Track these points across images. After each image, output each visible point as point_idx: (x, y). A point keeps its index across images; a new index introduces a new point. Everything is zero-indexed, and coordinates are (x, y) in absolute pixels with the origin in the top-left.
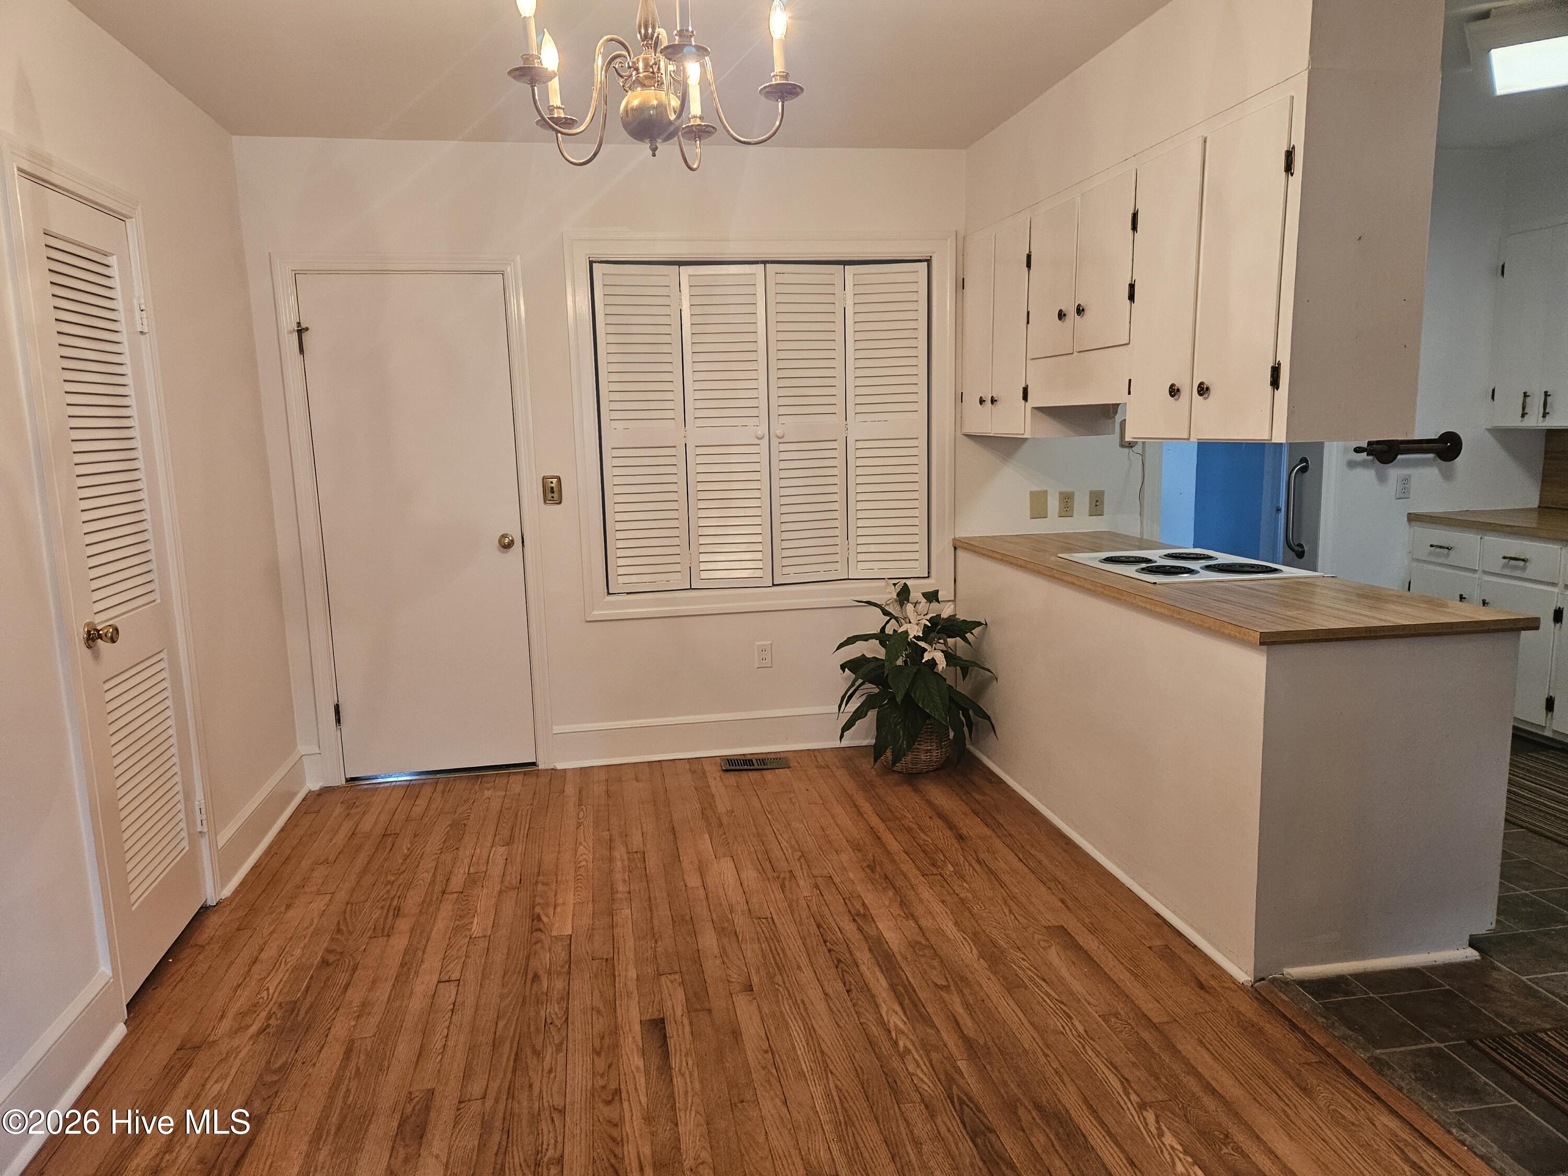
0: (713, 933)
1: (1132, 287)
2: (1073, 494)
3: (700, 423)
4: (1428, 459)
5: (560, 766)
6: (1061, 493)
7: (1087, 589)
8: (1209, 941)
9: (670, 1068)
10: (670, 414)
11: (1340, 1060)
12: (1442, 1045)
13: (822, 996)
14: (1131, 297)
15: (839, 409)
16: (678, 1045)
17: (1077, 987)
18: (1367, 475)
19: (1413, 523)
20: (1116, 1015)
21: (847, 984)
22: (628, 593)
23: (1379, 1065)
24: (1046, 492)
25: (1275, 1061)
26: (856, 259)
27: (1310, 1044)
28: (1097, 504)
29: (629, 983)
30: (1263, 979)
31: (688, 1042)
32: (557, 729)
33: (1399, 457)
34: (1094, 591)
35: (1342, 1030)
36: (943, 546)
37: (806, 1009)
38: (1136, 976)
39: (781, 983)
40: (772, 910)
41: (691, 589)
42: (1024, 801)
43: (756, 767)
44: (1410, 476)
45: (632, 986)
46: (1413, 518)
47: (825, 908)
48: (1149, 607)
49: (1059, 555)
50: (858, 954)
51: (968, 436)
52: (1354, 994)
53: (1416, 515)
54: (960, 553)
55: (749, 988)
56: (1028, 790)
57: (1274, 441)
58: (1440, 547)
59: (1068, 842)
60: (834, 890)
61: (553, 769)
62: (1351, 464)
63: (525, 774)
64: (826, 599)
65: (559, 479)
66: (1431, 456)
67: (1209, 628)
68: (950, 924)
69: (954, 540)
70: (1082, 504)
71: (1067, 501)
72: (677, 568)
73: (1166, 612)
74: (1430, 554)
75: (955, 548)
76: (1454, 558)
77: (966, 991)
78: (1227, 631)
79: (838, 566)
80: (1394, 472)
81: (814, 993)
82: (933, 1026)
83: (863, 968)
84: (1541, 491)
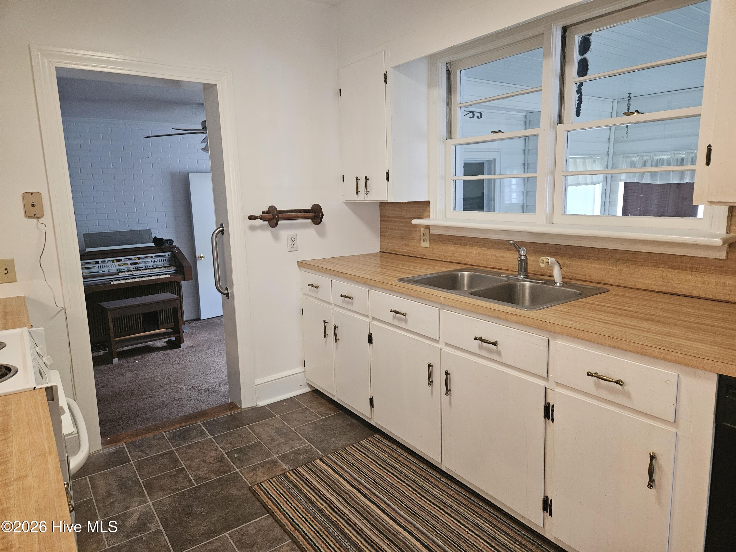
18: (264, 236)
19: (302, 268)
28: (6, 272)
44: (296, 234)
46: (301, 264)
53: (303, 262)
58: (313, 286)
74: (310, 290)
84: (381, 242)
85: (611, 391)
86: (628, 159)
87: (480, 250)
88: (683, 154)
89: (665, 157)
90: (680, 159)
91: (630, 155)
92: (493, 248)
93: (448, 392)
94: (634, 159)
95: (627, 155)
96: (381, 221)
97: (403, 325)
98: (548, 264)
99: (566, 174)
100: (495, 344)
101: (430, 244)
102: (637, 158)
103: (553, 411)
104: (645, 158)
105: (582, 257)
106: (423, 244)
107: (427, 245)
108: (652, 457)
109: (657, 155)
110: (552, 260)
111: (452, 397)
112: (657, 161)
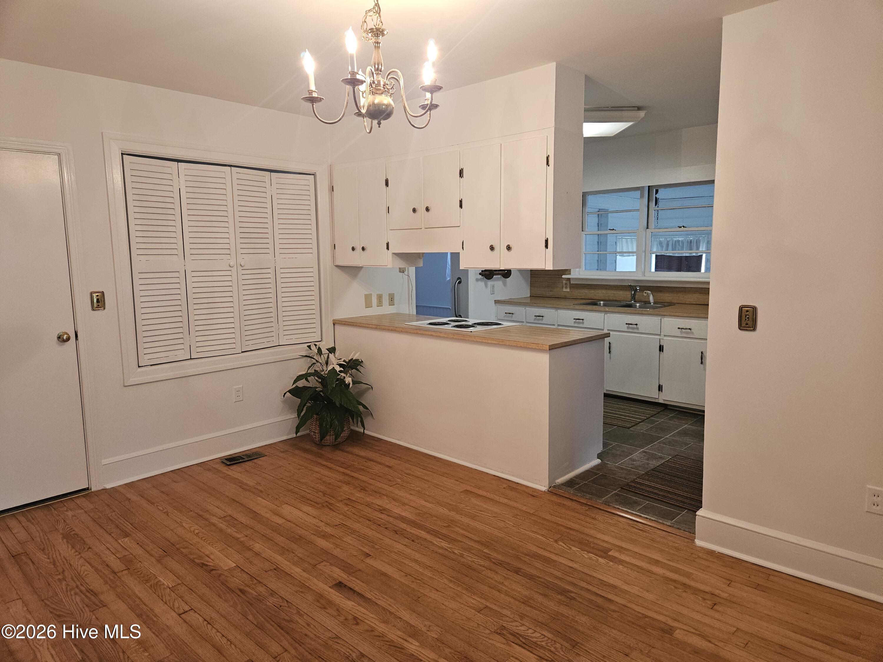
0: (320, 539)
1: (461, 201)
2: (382, 295)
3: (193, 257)
4: (498, 278)
5: (108, 486)
6: (377, 295)
7: (443, 337)
8: (523, 479)
9: (370, 599)
10: (174, 252)
11: (594, 506)
12: (616, 491)
13: (405, 547)
14: (461, 206)
15: (271, 251)
16: (362, 589)
17: (495, 510)
18: (482, 284)
19: (496, 304)
20: (517, 515)
21: (410, 538)
22: (151, 365)
23: (606, 503)
24: (371, 294)
25: (577, 512)
26: (279, 170)
27: (582, 504)
28: (392, 300)
29: (301, 574)
30: (551, 487)
31: (365, 586)
32: (105, 462)
33: (494, 276)
34: (447, 338)
35: (588, 496)
36: (328, 325)
37: (403, 554)
38: (509, 499)
39: (379, 547)
40: (338, 520)
41: (191, 359)
42: (399, 445)
43: (247, 459)
44: (494, 284)
45: (305, 575)
46: (497, 302)
47: (362, 512)
48: (484, 341)
49: (405, 324)
50: (401, 526)
51: (337, 266)
52: (580, 484)
53: (498, 301)
54: (336, 326)
55: (368, 555)
56: (399, 440)
57: (546, 269)
58: (510, 313)
59: (435, 458)
60: (357, 503)
61: (103, 489)
62: (477, 280)
63: (83, 496)
64: (280, 356)
65: (103, 293)
66: (500, 276)
67: (521, 347)
68: (424, 502)
69: (334, 320)
70: (386, 300)
71: (380, 298)
72: (181, 346)
73: (495, 342)
74: (505, 316)
75: (334, 324)
76: (514, 318)
77: (458, 525)
78: (530, 347)
79: (274, 339)
80: (490, 283)
81: (400, 547)
82: (461, 542)
83: (408, 530)
84: (530, 290)
85: (687, 333)
86: (657, 239)
87: (604, 291)
88: (691, 237)
89: (680, 239)
90: (689, 241)
91: (659, 237)
92: (612, 289)
93: (610, 352)
94: (661, 239)
95: (657, 237)
96: (531, 277)
97: (581, 325)
98: (648, 294)
99: (651, 252)
100: (636, 325)
101: (570, 289)
102: (663, 239)
103: (663, 347)
104: (668, 239)
105: (661, 291)
106: (564, 290)
107: (568, 290)
108: (702, 353)
109: (676, 238)
110: (649, 292)
111: (611, 354)
112: (675, 242)
